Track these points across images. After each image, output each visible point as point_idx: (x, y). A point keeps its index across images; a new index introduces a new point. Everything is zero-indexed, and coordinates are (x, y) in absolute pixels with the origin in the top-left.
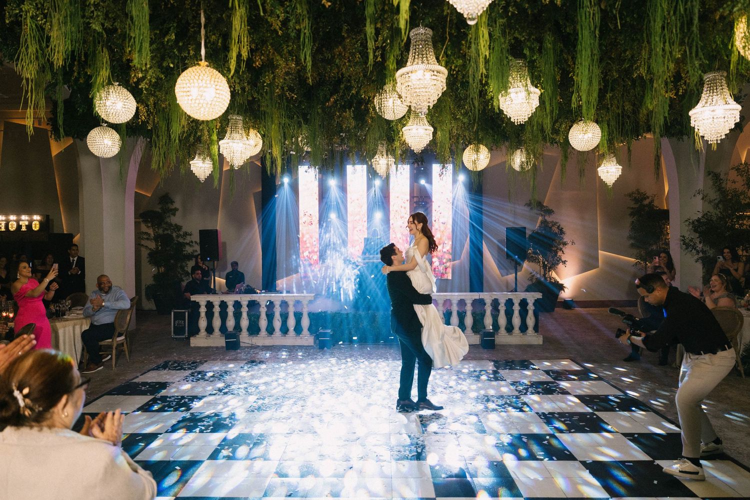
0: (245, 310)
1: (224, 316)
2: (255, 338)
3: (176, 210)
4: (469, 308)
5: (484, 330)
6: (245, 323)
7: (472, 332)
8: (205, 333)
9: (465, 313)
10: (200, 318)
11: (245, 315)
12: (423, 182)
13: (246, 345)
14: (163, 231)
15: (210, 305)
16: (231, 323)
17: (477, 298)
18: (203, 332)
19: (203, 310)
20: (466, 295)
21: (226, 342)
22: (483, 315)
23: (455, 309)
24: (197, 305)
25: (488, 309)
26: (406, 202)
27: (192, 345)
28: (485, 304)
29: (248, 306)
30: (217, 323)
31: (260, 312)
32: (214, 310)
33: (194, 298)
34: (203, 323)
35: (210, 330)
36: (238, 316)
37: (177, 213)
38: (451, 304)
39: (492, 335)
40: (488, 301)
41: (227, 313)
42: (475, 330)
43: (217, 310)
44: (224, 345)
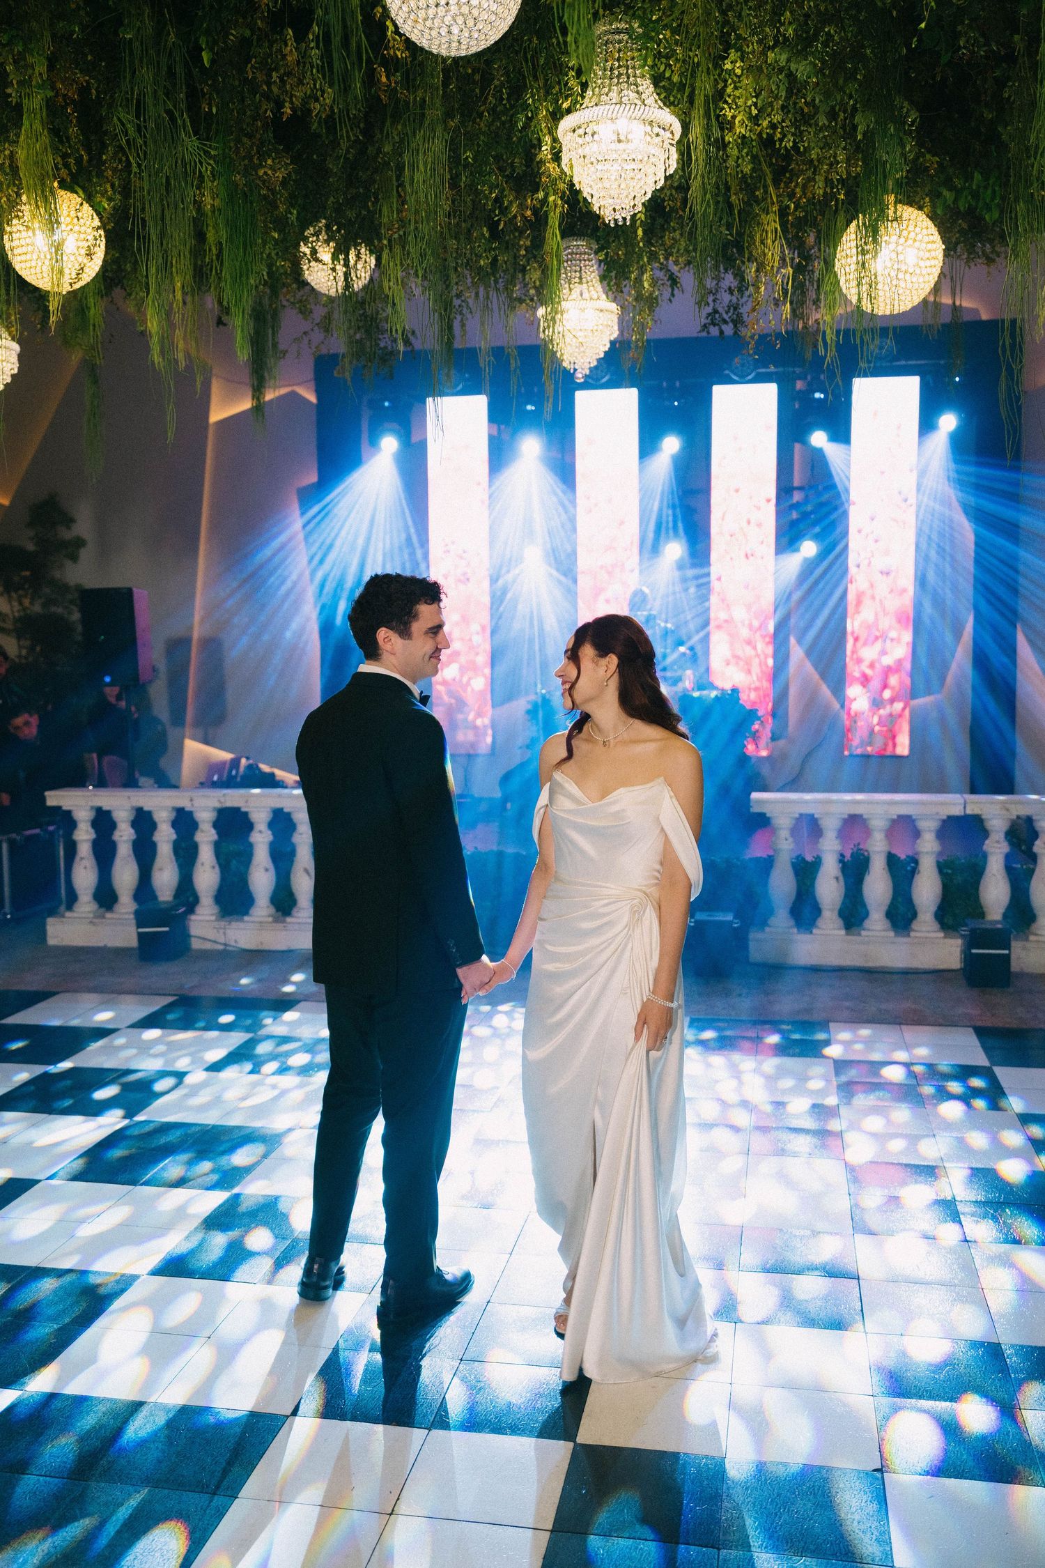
0: (206, 837)
1: (145, 852)
2: (234, 925)
3: (79, 543)
4: (928, 847)
5: (973, 924)
6: (207, 877)
7: (936, 926)
8: (93, 906)
9: (916, 862)
10: (77, 859)
11: (206, 854)
12: (819, 439)
13: (208, 946)
14: (44, 605)
15: (103, 822)
16: (165, 877)
17: (957, 811)
18: (86, 903)
19: (84, 835)
20: (923, 803)
21: (140, 935)
22: (977, 871)
23: (878, 847)
24: (67, 820)
25: (996, 851)
26: (763, 503)
27: (52, 941)
28: (985, 834)
29: (216, 825)
30: (125, 874)
31: (251, 846)
32: (116, 836)
33: (54, 798)
34: (85, 876)
35: (106, 897)
36: (186, 853)
37: (84, 554)
38: (868, 832)
39: (999, 938)
40: (997, 824)
41: (153, 847)
42: (949, 920)
43: (124, 835)
44: (134, 942)
